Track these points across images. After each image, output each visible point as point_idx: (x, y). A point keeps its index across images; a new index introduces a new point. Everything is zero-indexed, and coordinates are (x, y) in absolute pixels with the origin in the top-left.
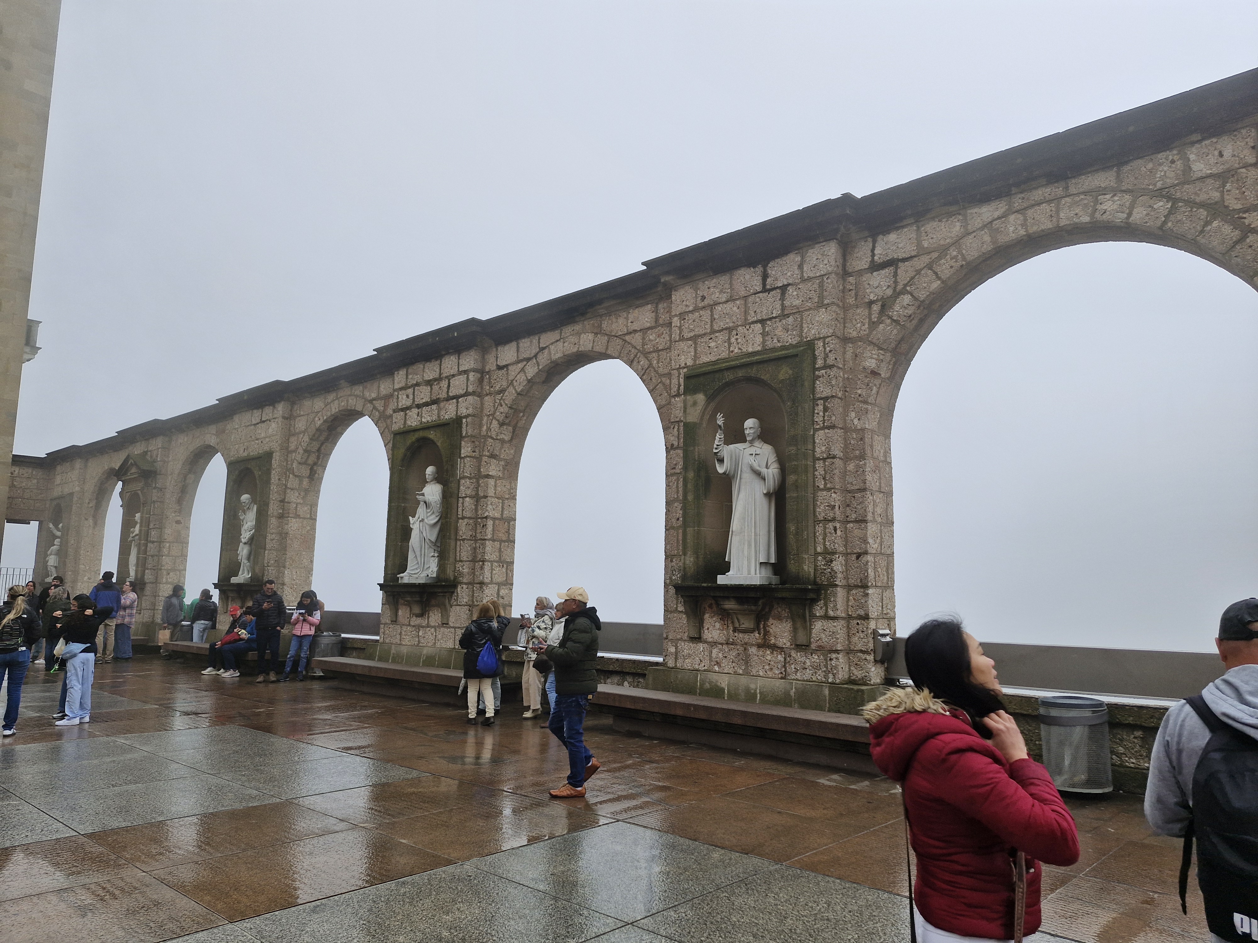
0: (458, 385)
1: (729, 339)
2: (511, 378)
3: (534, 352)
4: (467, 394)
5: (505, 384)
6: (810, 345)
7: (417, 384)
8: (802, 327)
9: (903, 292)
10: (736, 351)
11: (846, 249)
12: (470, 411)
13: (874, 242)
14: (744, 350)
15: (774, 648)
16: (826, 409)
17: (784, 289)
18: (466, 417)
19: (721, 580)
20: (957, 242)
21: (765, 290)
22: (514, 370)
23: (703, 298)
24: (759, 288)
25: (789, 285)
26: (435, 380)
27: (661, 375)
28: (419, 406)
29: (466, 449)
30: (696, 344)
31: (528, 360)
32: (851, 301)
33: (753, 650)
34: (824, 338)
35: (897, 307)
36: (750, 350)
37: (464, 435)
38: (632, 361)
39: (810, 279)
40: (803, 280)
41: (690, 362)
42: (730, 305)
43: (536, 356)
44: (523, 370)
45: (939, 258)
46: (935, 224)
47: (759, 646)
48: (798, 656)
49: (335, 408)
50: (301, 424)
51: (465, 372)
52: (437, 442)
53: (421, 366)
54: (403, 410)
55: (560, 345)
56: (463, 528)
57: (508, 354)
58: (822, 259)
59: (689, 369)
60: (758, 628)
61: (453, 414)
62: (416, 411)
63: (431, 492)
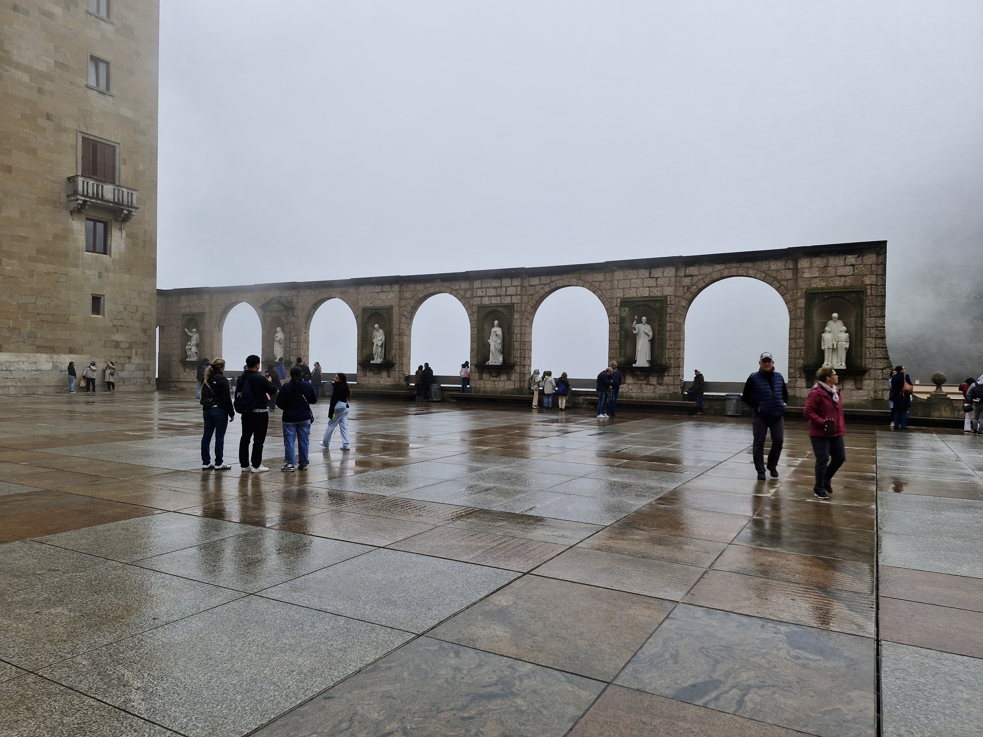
0: (511, 291)
1: (637, 291)
2: (536, 290)
3: (548, 282)
4: (516, 295)
5: (533, 292)
6: (666, 297)
7: (488, 288)
8: (663, 291)
9: (694, 285)
10: (639, 295)
11: (677, 270)
12: (519, 301)
13: (686, 269)
14: (642, 295)
15: (651, 385)
16: (670, 317)
18: (517, 303)
19: (634, 365)
20: (710, 274)
21: (650, 277)
22: (538, 288)
23: (627, 276)
24: (648, 277)
25: (658, 277)
26: (498, 287)
27: (607, 298)
28: (489, 296)
29: (516, 316)
30: (624, 290)
31: (546, 285)
32: (678, 285)
33: (644, 385)
34: (671, 296)
36: (645, 295)
37: (515, 310)
39: (666, 277)
40: (664, 277)
41: (621, 296)
42: (637, 280)
43: (549, 284)
44: (543, 288)
45: (705, 277)
46: (704, 267)
47: (646, 384)
48: (659, 387)
49: (432, 290)
50: (408, 295)
51: (515, 286)
52: (500, 312)
53: (490, 281)
54: (479, 297)
55: (561, 281)
56: (517, 345)
57: (535, 281)
58: (670, 272)
59: (621, 299)
60: (645, 379)
61: (509, 302)
62: (488, 298)
63: (497, 330)
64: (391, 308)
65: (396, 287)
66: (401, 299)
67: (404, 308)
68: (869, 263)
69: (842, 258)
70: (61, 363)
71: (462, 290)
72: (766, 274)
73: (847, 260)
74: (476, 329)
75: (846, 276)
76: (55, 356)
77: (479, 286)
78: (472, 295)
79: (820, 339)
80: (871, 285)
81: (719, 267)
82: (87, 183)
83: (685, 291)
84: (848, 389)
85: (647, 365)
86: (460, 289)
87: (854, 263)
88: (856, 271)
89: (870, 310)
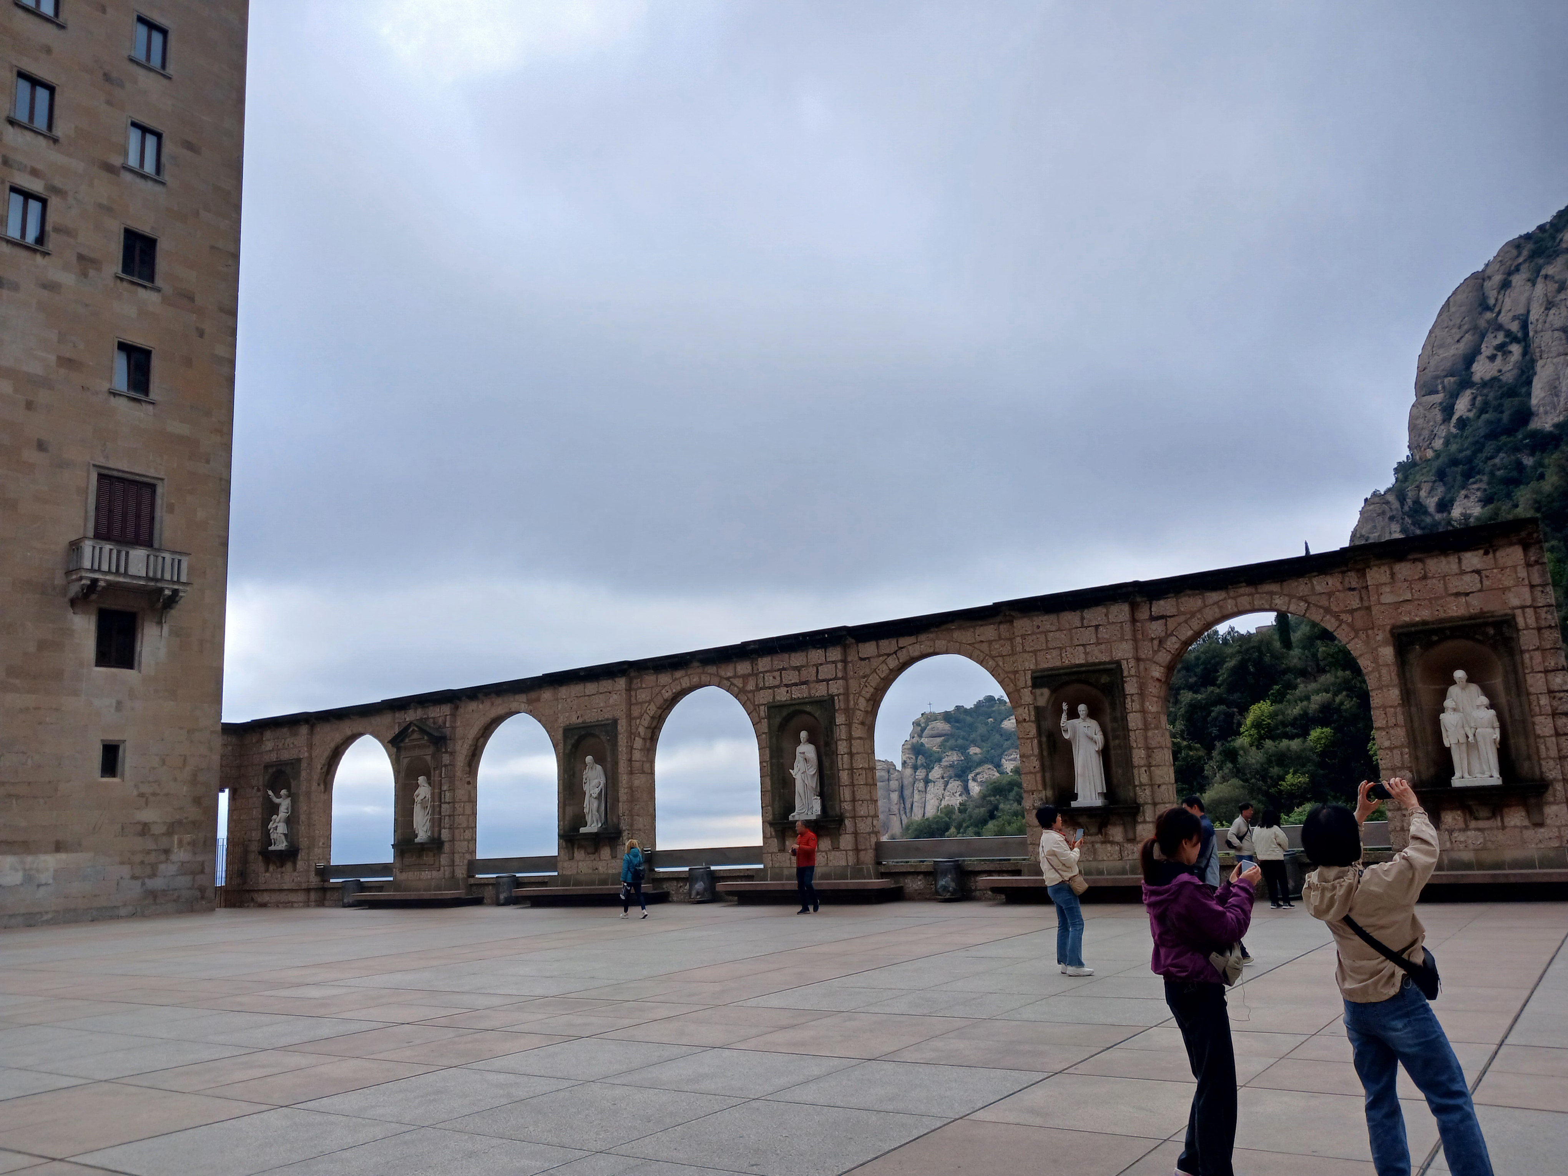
0: (826, 671)
1: (1061, 654)
2: (873, 667)
3: (895, 650)
4: (836, 678)
5: (868, 671)
6: (1118, 663)
7: (784, 669)
8: (1111, 652)
9: (1172, 634)
10: (1067, 662)
11: (1134, 607)
12: (841, 691)
13: (1151, 604)
14: (1073, 662)
15: (1112, 843)
16: (1132, 701)
17: (1097, 627)
18: (838, 695)
19: (1074, 804)
20: (1200, 610)
21: (1083, 626)
22: (876, 663)
23: (1038, 627)
24: (1079, 625)
25: (1100, 625)
26: (803, 666)
27: (1007, 672)
28: (787, 686)
29: (840, 719)
30: (1035, 655)
31: (889, 655)
32: (1140, 638)
33: (1098, 846)
34: (1127, 659)
35: (1169, 643)
36: (1077, 662)
37: (837, 708)
38: (982, 661)
39: (1114, 623)
40: (1109, 623)
41: (1032, 667)
42: (1059, 633)
43: (895, 653)
44: (884, 662)
45: (1191, 618)
46: (1187, 598)
47: (1103, 843)
48: (1126, 846)
49: (685, 683)
50: (643, 696)
51: (833, 662)
52: (809, 714)
53: (787, 655)
54: (770, 688)
55: (917, 646)
56: (844, 776)
57: (869, 649)
58: (1120, 612)
59: (1033, 672)
60: (1100, 832)
61: (824, 693)
62: (786, 689)
63: (806, 750)
64: (615, 722)
65: (621, 683)
66: (630, 704)
67: (638, 721)
68: (1510, 563)
69: (1453, 559)
70: (38, 871)
71: (739, 677)
72: (1309, 604)
73: (1464, 562)
74: (767, 751)
75: (1467, 594)
76: (29, 859)
77: (768, 668)
78: (757, 685)
79: (1437, 724)
80: (1523, 607)
81: (1214, 597)
82: (101, 549)
83: (1156, 648)
84: (1515, 827)
85: (1098, 802)
86: (736, 676)
87: (1479, 567)
88: (1487, 583)
89: (1531, 658)
